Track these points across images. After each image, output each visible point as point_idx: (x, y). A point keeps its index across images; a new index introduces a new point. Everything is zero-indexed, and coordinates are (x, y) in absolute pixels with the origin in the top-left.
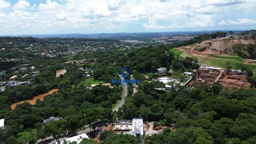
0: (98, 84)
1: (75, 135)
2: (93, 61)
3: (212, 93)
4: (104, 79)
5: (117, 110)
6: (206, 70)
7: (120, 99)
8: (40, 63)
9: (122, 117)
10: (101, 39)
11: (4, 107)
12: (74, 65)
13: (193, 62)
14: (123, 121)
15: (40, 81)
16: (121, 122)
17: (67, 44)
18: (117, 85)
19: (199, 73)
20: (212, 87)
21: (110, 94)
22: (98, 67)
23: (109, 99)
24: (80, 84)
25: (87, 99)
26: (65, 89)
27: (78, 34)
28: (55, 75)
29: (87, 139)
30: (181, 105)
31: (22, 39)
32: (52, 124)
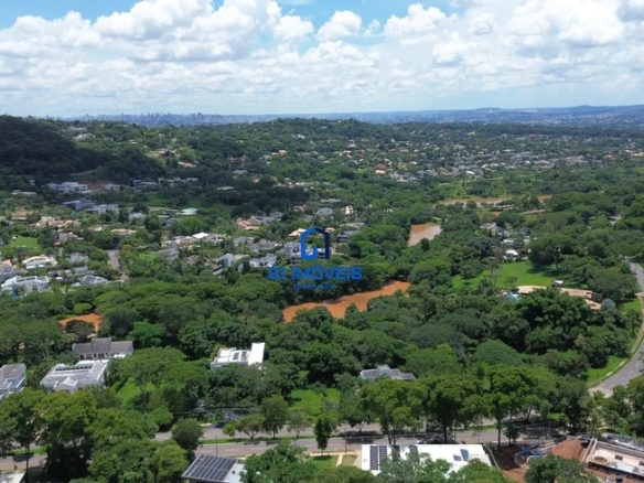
0: (544, 288)
1: (446, 442)
2: (535, 203)
4: (567, 272)
5: (608, 394)
7: (624, 354)
8: (369, 198)
9: (625, 422)
10: (575, 129)
11: (269, 311)
12: (467, 213)
14: (626, 441)
15: (363, 253)
16: (617, 441)
17: (455, 143)
18: (618, 303)
21: (585, 329)
22: (552, 228)
23: (579, 348)
24: (481, 277)
25: (499, 333)
26: (433, 287)
27: (493, 109)
28: (407, 239)
29: (485, 465)
31: (330, 127)
32: (382, 387)
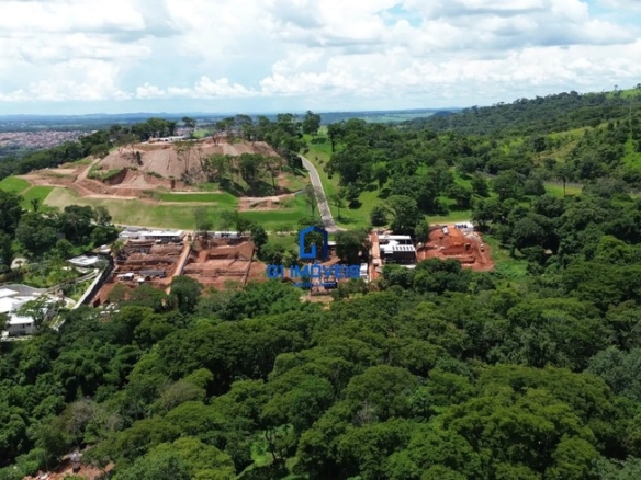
3: (176, 312)
6: (140, 243)
13: (93, 222)
19: (121, 256)
20: (172, 292)
30: (87, 377)
